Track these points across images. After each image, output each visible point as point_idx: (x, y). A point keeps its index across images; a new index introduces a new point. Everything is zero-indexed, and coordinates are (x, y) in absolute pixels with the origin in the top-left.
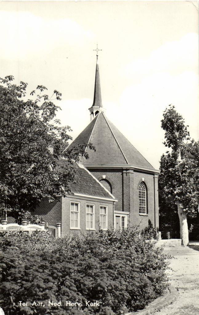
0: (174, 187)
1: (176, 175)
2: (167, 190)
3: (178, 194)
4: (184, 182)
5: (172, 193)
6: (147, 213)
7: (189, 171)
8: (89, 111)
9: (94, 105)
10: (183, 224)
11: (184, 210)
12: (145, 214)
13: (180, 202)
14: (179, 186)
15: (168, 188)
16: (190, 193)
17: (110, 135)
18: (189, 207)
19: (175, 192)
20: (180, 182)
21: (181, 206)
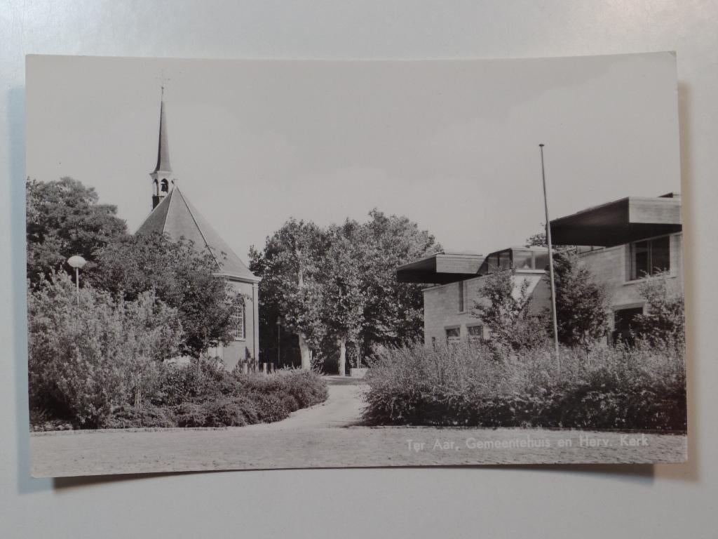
0: (296, 315)
1: (299, 302)
2: (288, 319)
3: (301, 324)
4: (307, 310)
5: (293, 322)
6: (245, 337)
7: (311, 297)
8: (150, 176)
9: (158, 168)
10: (304, 356)
11: (307, 341)
12: (242, 339)
13: (303, 331)
14: (302, 315)
15: (289, 316)
16: (312, 321)
17: (193, 225)
18: (311, 338)
19: (298, 321)
20: (303, 310)
21: (303, 336)
